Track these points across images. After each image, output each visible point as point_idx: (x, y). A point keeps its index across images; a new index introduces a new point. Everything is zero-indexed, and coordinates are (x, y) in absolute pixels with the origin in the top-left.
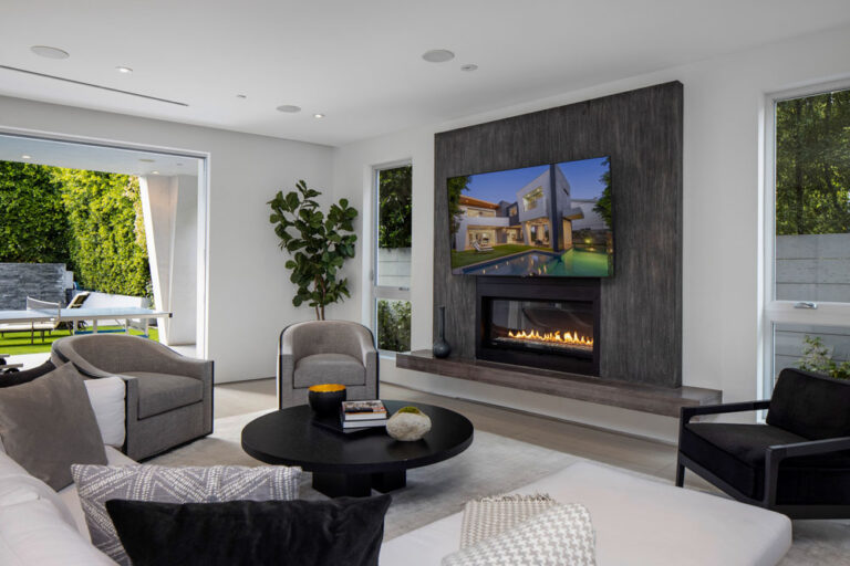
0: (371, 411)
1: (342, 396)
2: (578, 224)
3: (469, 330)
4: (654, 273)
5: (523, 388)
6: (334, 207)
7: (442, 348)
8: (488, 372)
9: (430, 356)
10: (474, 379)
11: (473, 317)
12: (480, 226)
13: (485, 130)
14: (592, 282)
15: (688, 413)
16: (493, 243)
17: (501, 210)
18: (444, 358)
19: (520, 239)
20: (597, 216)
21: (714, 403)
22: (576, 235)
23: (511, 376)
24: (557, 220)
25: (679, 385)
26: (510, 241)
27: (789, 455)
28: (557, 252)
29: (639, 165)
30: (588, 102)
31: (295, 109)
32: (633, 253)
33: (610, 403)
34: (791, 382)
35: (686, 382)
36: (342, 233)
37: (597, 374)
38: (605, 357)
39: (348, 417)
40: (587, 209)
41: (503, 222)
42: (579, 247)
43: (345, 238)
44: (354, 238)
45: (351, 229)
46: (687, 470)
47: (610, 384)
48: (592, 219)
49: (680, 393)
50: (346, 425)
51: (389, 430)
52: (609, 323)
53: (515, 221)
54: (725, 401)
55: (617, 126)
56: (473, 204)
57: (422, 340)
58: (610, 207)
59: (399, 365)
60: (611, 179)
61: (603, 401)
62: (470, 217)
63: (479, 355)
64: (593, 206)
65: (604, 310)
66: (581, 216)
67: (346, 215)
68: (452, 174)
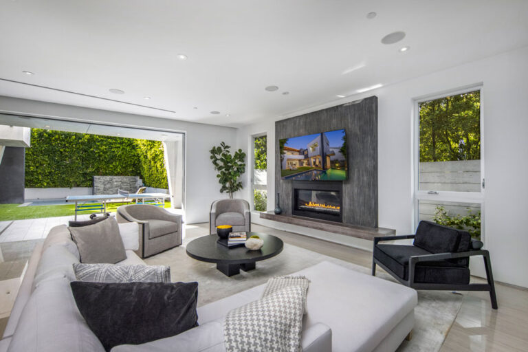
0: (240, 237)
1: (231, 230)
2: (333, 158)
3: (289, 203)
4: (365, 178)
5: (310, 227)
6: (236, 153)
7: (278, 210)
8: (296, 220)
9: (274, 214)
10: (290, 223)
11: (291, 197)
12: (292, 158)
13: (295, 119)
14: (339, 182)
15: (377, 240)
16: (298, 166)
17: (301, 152)
18: (279, 214)
19: (309, 164)
20: (340, 154)
21: (392, 235)
22: (333, 162)
23: (305, 222)
24: (324, 156)
25: (376, 226)
26: (305, 165)
27: (420, 260)
28: (324, 170)
29: (358, 133)
30: (337, 107)
31: (218, 113)
32: (356, 170)
33: (346, 234)
34: (424, 226)
35: (380, 226)
36: (239, 163)
37: (342, 222)
38: (345, 214)
39: (230, 239)
40: (336, 151)
41: (302, 157)
42: (333, 168)
43: (241, 165)
44: (244, 165)
45: (243, 161)
46: (377, 265)
47: (347, 226)
48: (338, 155)
49: (377, 231)
50: (229, 243)
51: (246, 245)
52: (346, 200)
53: (307, 157)
54: (397, 234)
55: (349, 115)
56: (289, 150)
57: (271, 208)
58: (345, 150)
59: (261, 217)
60: (346, 138)
61: (343, 233)
62: (288, 155)
63: (293, 213)
64: (339, 150)
65: (344, 195)
66: (334, 154)
67: (241, 156)
68: (282, 138)
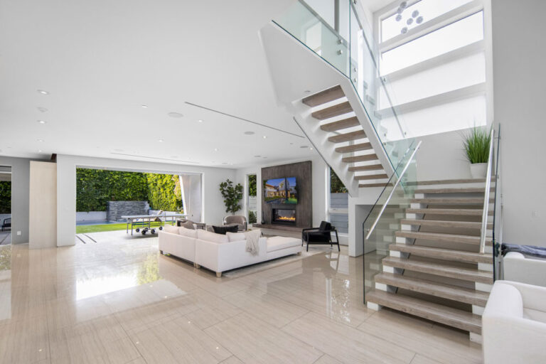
2: (291, 192)
3: (270, 217)
6: (237, 186)
7: (263, 221)
9: (260, 224)
11: (270, 214)
12: (271, 191)
13: (272, 168)
14: (295, 205)
16: (273, 195)
17: (275, 188)
18: (264, 224)
19: (279, 195)
22: (291, 194)
24: (287, 190)
26: (277, 195)
28: (287, 198)
29: (303, 178)
32: (303, 198)
36: (239, 193)
38: (297, 222)
40: (293, 188)
41: (275, 191)
42: (292, 197)
44: (242, 194)
45: (241, 192)
48: (294, 191)
52: (298, 214)
53: (278, 191)
55: (299, 169)
56: (269, 186)
57: (259, 221)
58: (296, 188)
60: (297, 182)
62: (268, 189)
63: (272, 223)
65: (297, 211)
66: (291, 190)
67: (240, 188)
68: (265, 179)
